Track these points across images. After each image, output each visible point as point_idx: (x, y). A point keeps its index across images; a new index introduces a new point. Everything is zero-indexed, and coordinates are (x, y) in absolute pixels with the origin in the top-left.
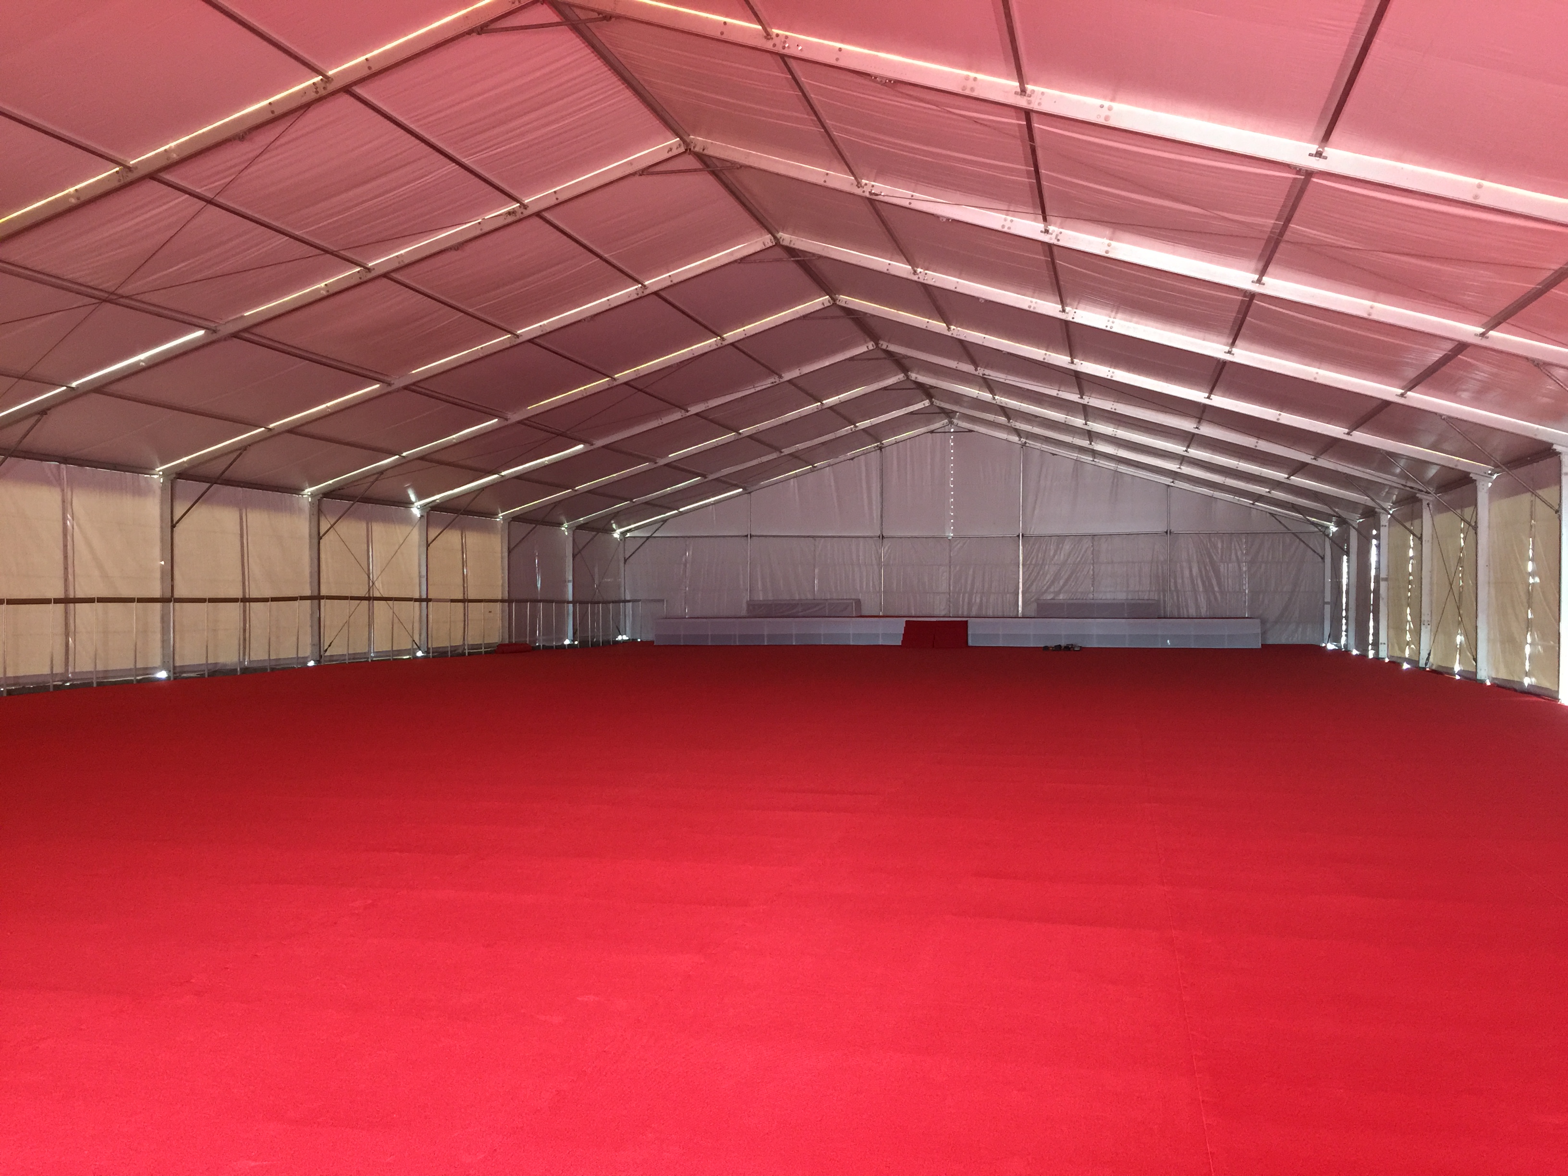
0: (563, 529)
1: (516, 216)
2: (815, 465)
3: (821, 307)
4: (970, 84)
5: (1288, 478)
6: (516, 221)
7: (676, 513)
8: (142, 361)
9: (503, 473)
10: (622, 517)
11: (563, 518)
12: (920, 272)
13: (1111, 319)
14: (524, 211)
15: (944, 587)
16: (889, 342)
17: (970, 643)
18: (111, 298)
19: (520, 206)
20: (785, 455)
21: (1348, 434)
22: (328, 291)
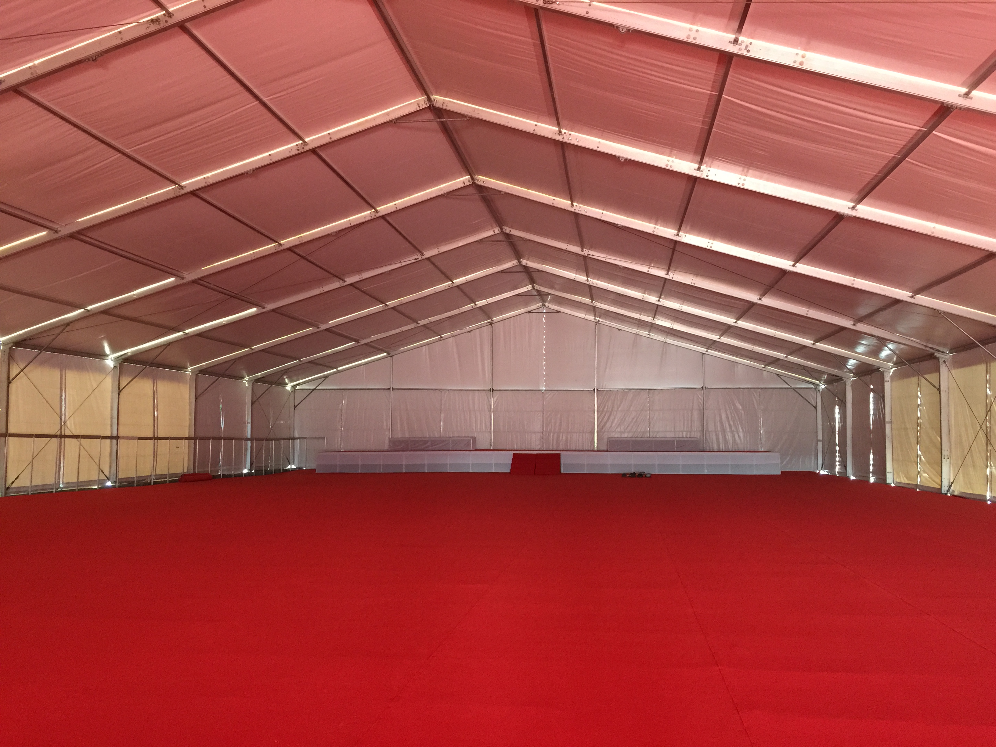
0: (244, 381)
1: (159, 24)
2: (442, 336)
3: (462, 185)
6: (159, 29)
7: (336, 371)
9: (187, 331)
10: (294, 373)
11: (245, 374)
12: (565, 133)
14: (167, 18)
15: (538, 427)
16: (512, 227)
17: (562, 471)
19: (164, 14)
20: (421, 326)
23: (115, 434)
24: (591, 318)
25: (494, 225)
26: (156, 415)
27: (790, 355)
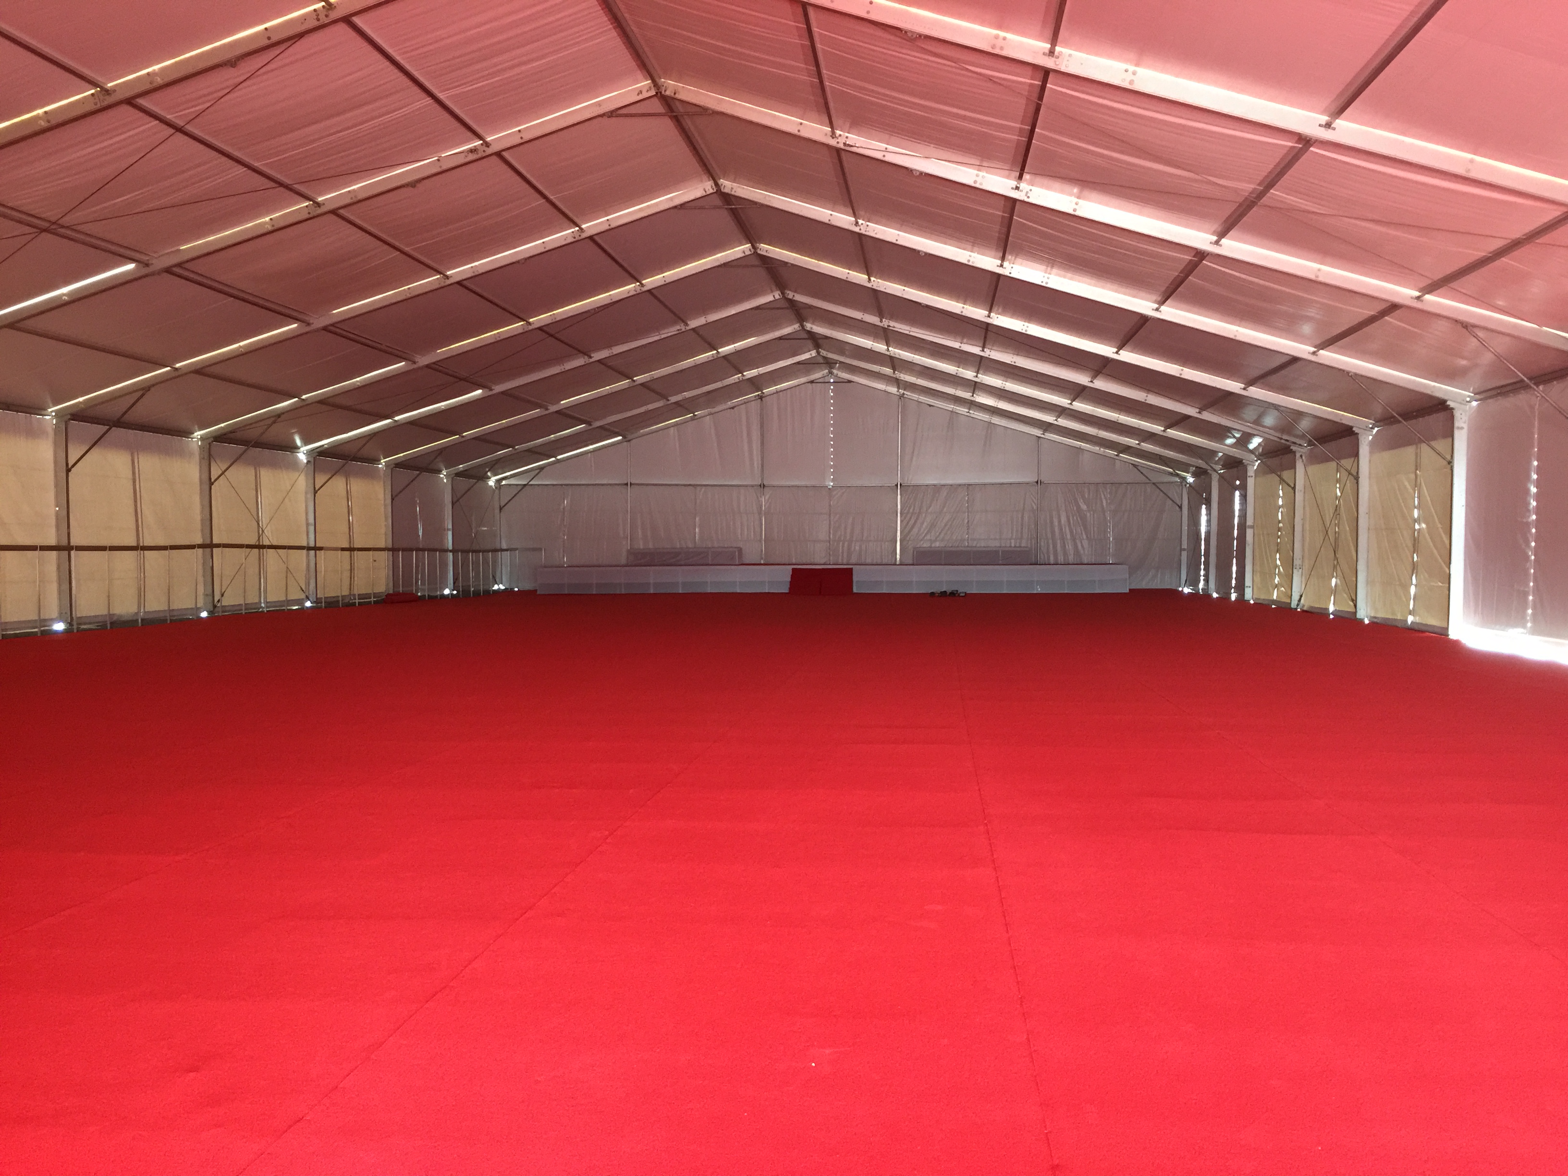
0: (442, 476)
1: (477, 154)
2: (696, 413)
3: (742, 255)
4: (1000, 43)
5: (1164, 431)
6: (476, 159)
7: (554, 461)
8: (64, 295)
9: (397, 418)
10: (497, 466)
11: (442, 466)
12: (862, 224)
13: (1047, 275)
14: (486, 149)
15: (823, 535)
16: (795, 292)
17: (855, 590)
18: (52, 228)
19: (482, 144)
20: (672, 403)
21: (1244, 389)
22: (273, 226)
23: (312, 544)
24: (893, 390)
25: (774, 288)
26: (351, 520)
27: (1143, 442)
